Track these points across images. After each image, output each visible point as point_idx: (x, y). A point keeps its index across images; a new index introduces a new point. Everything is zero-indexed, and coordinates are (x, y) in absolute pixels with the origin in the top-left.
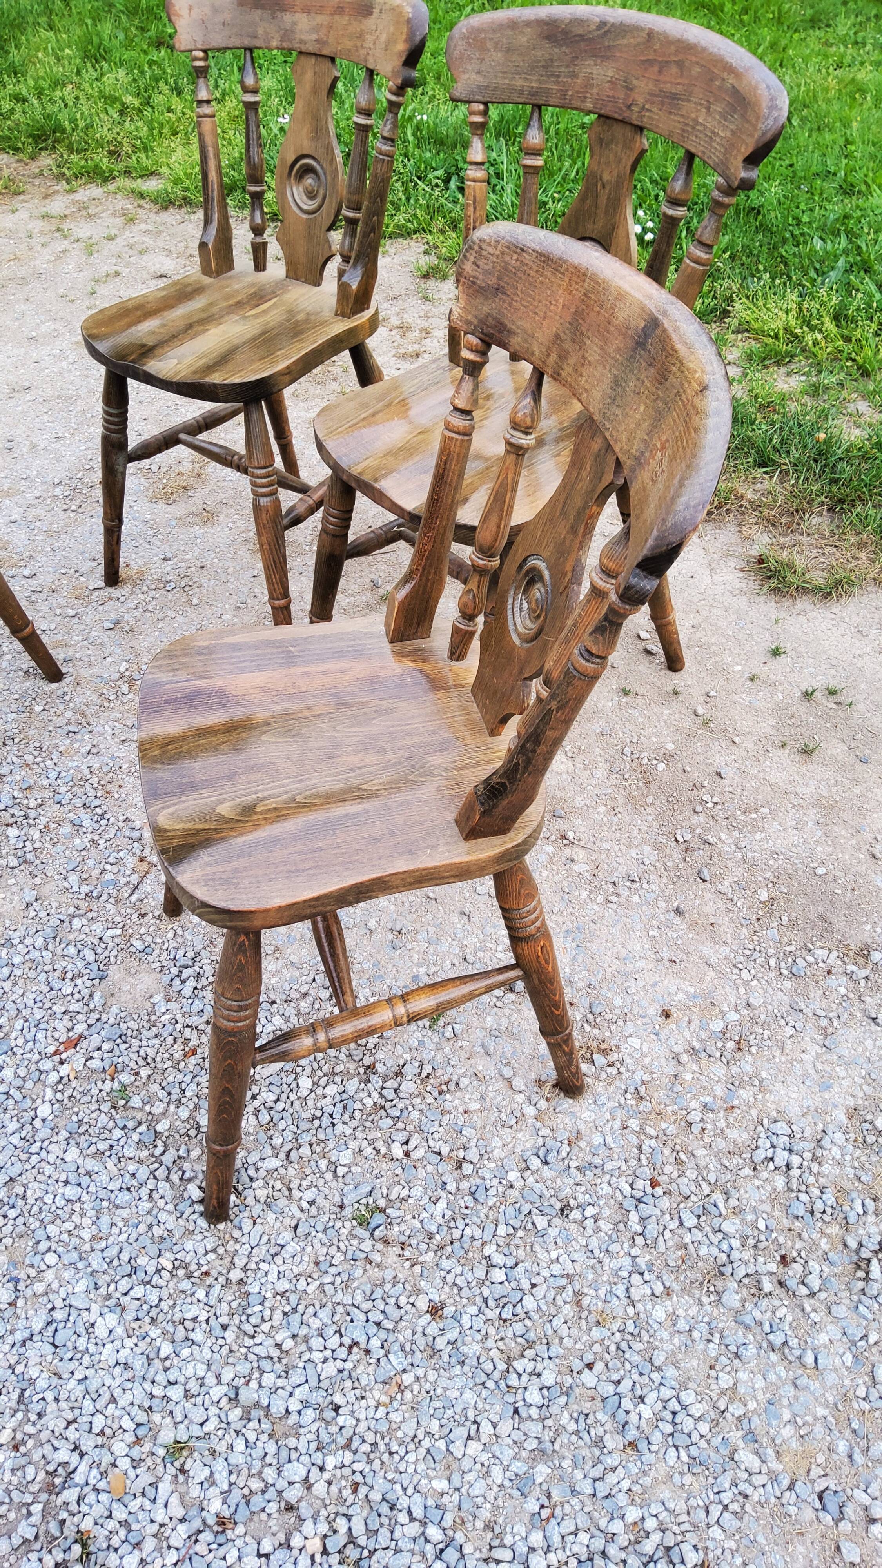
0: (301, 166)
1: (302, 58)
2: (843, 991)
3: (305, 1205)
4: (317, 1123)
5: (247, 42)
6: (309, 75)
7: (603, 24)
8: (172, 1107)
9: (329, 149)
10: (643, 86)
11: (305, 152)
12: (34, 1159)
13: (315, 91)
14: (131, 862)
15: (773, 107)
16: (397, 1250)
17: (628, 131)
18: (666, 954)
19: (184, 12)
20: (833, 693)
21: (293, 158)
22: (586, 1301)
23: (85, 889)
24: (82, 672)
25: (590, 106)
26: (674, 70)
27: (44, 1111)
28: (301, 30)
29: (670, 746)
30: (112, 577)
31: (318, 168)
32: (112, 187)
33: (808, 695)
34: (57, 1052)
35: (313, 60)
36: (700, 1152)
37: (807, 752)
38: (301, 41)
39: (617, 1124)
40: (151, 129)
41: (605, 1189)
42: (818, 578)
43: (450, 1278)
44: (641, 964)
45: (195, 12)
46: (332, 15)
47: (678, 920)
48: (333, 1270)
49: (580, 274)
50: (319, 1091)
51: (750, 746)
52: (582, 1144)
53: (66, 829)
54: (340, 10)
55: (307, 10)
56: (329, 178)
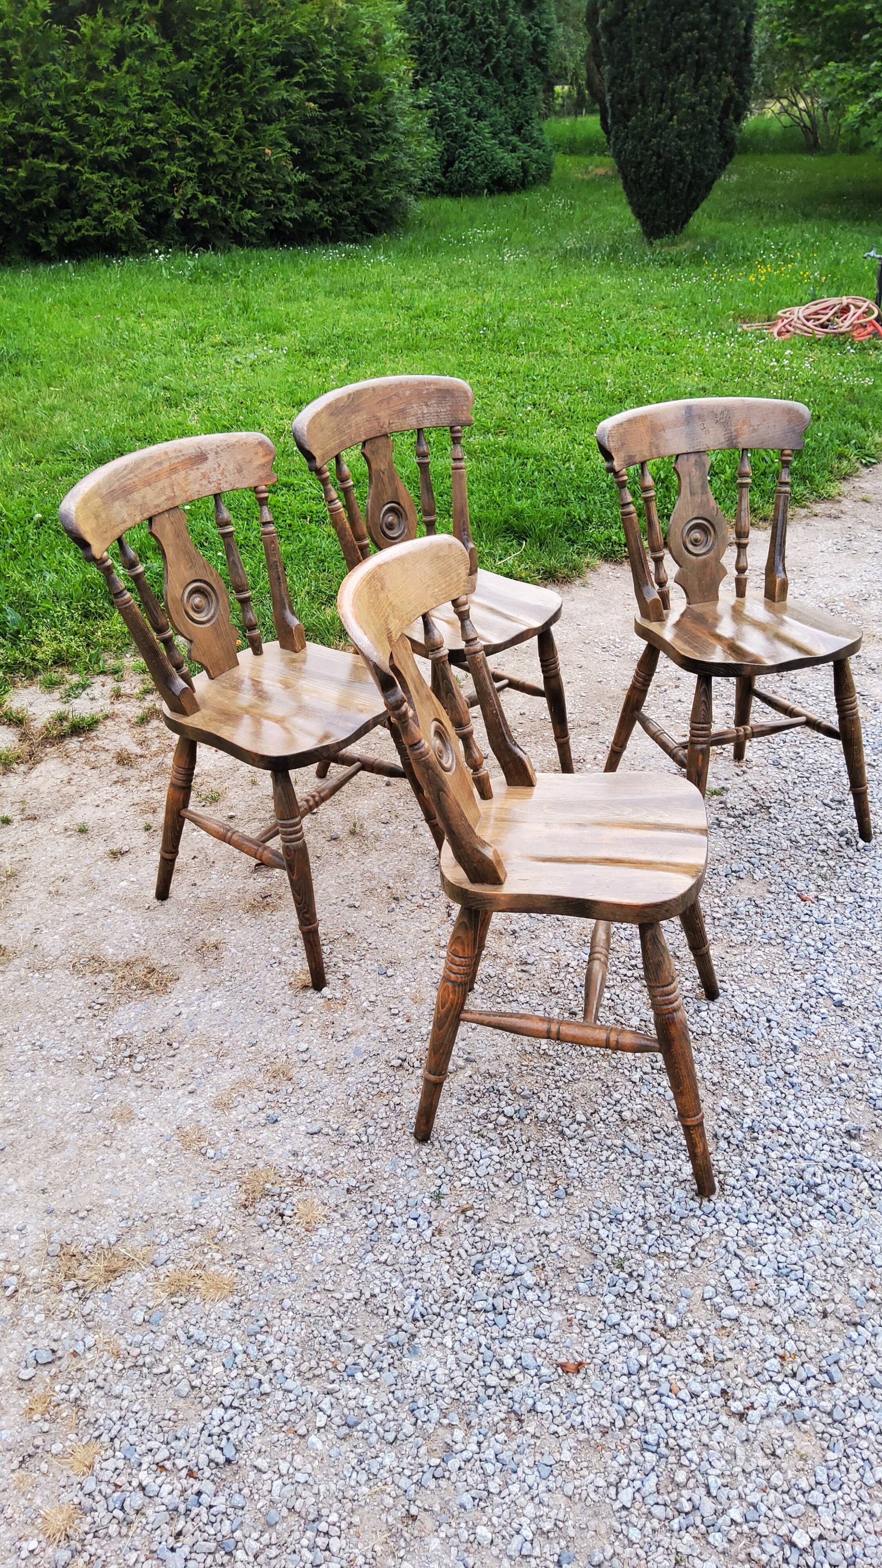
28: (149, 501)
31: (202, 584)
35: (168, 515)
38: (156, 506)
54: (173, 470)
55: (148, 483)
56: (214, 586)
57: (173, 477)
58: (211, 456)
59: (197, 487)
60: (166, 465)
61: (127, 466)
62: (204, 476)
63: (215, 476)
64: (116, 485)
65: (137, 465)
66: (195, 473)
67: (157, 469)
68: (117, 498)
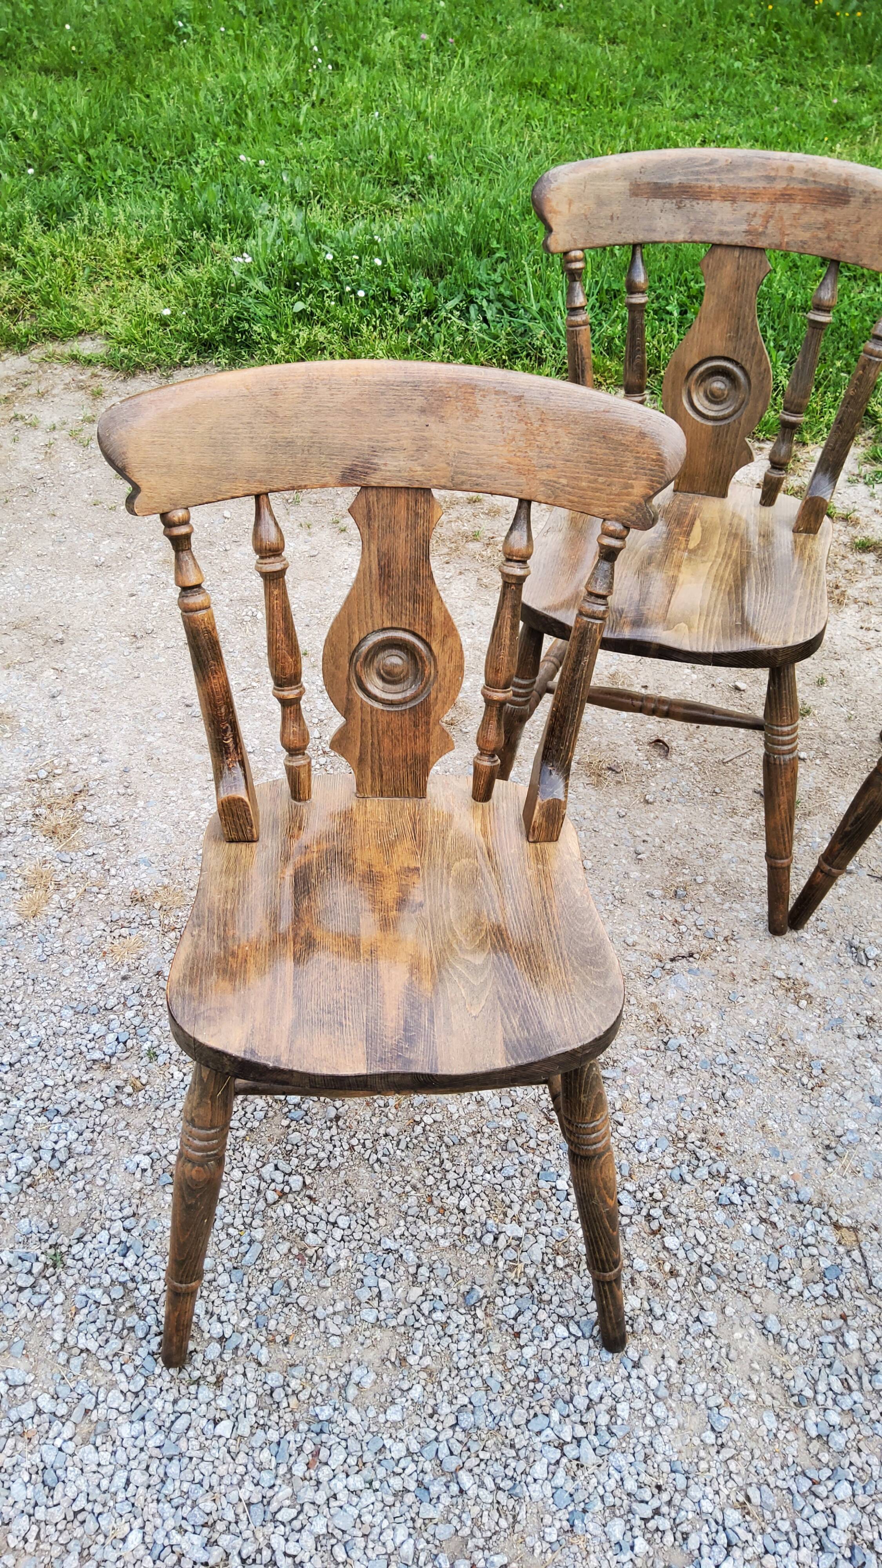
0: (708, 369)
1: (719, 251)
5: (637, 238)
6: (730, 269)
11: (716, 354)
13: (737, 286)
19: (563, 208)
21: (697, 361)
28: (722, 222)
31: (736, 370)
35: (737, 253)
38: (722, 233)
45: (575, 208)
46: (772, 203)
54: (786, 197)
55: (731, 196)
56: (754, 381)
57: (780, 206)
58: (855, 202)
59: (805, 236)
60: (780, 186)
61: (713, 162)
62: (826, 225)
63: (842, 232)
64: (676, 180)
65: (732, 167)
66: (815, 216)
67: (761, 184)
68: (664, 196)
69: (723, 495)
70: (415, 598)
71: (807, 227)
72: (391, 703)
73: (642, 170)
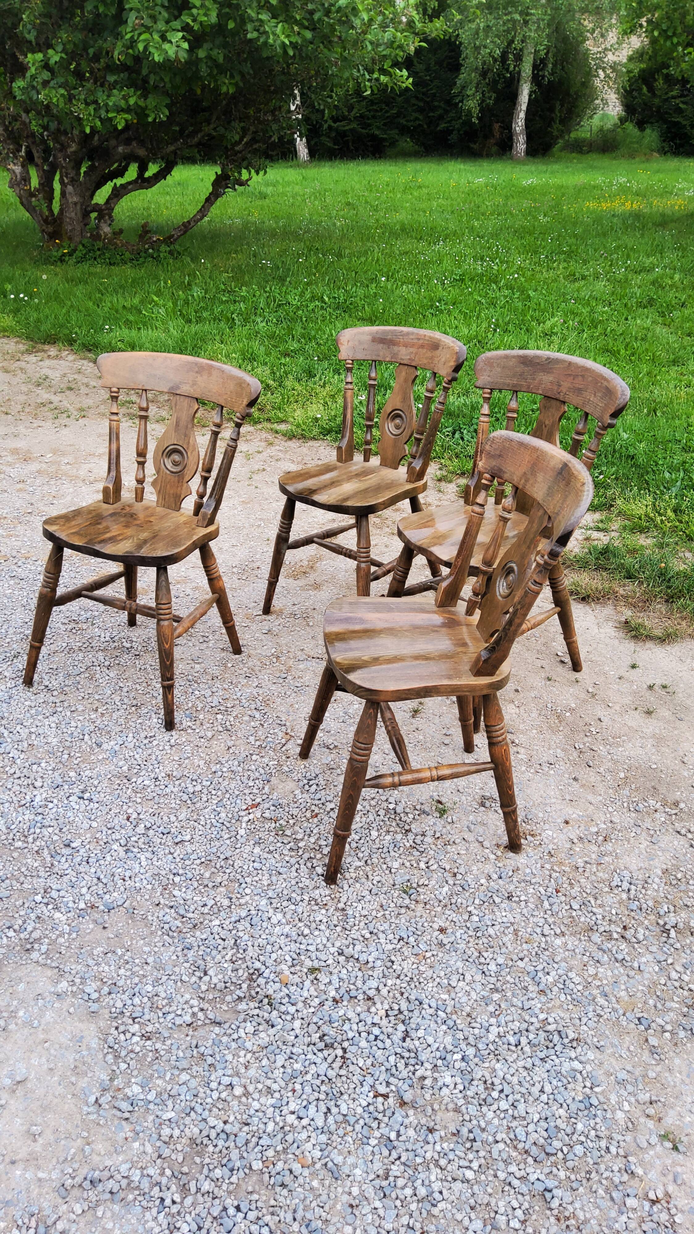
0: (395, 414)
1: (401, 366)
2: (663, 819)
3: (375, 882)
4: (380, 850)
5: (374, 358)
6: (404, 373)
7: (549, 358)
8: (306, 838)
9: (410, 407)
10: (566, 385)
11: (397, 408)
12: (238, 851)
13: (406, 381)
14: (281, 735)
15: (623, 394)
16: (423, 905)
17: (558, 403)
18: (568, 797)
19: (346, 343)
20: (665, 687)
21: (391, 410)
22: (520, 933)
23: (258, 743)
24: (251, 652)
25: (541, 392)
26: (580, 378)
27: (242, 832)
28: (402, 355)
29: (573, 705)
30: (267, 610)
31: (403, 415)
32: (259, 426)
33: (651, 687)
34: (247, 809)
35: (406, 367)
36: (582, 880)
37: (649, 713)
38: (403, 359)
39: (539, 866)
40: (283, 398)
41: (532, 891)
42: (658, 632)
43: (450, 918)
44: (554, 800)
45: (351, 344)
46: (418, 348)
47: (575, 783)
48: (390, 909)
49: (535, 449)
50: (382, 838)
51: (618, 708)
52: (520, 872)
53: (246, 718)
54: (422, 346)
55: (406, 345)
56: (409, 420)
57: (420, 350)
58: (440, 349)
59: (426, 362)
60: (421, 342)
61: (401, 332)
62: (432, 358)
63: (435, 361)
64: (389, 337)
65: (408, 334)
66: (429, 353)
67: (415, 341)
68: (384, 343)
69: (396, 468)
70: (186, 435)
71: (426, 358)
72: (172, 472)
73: (377, 333)
